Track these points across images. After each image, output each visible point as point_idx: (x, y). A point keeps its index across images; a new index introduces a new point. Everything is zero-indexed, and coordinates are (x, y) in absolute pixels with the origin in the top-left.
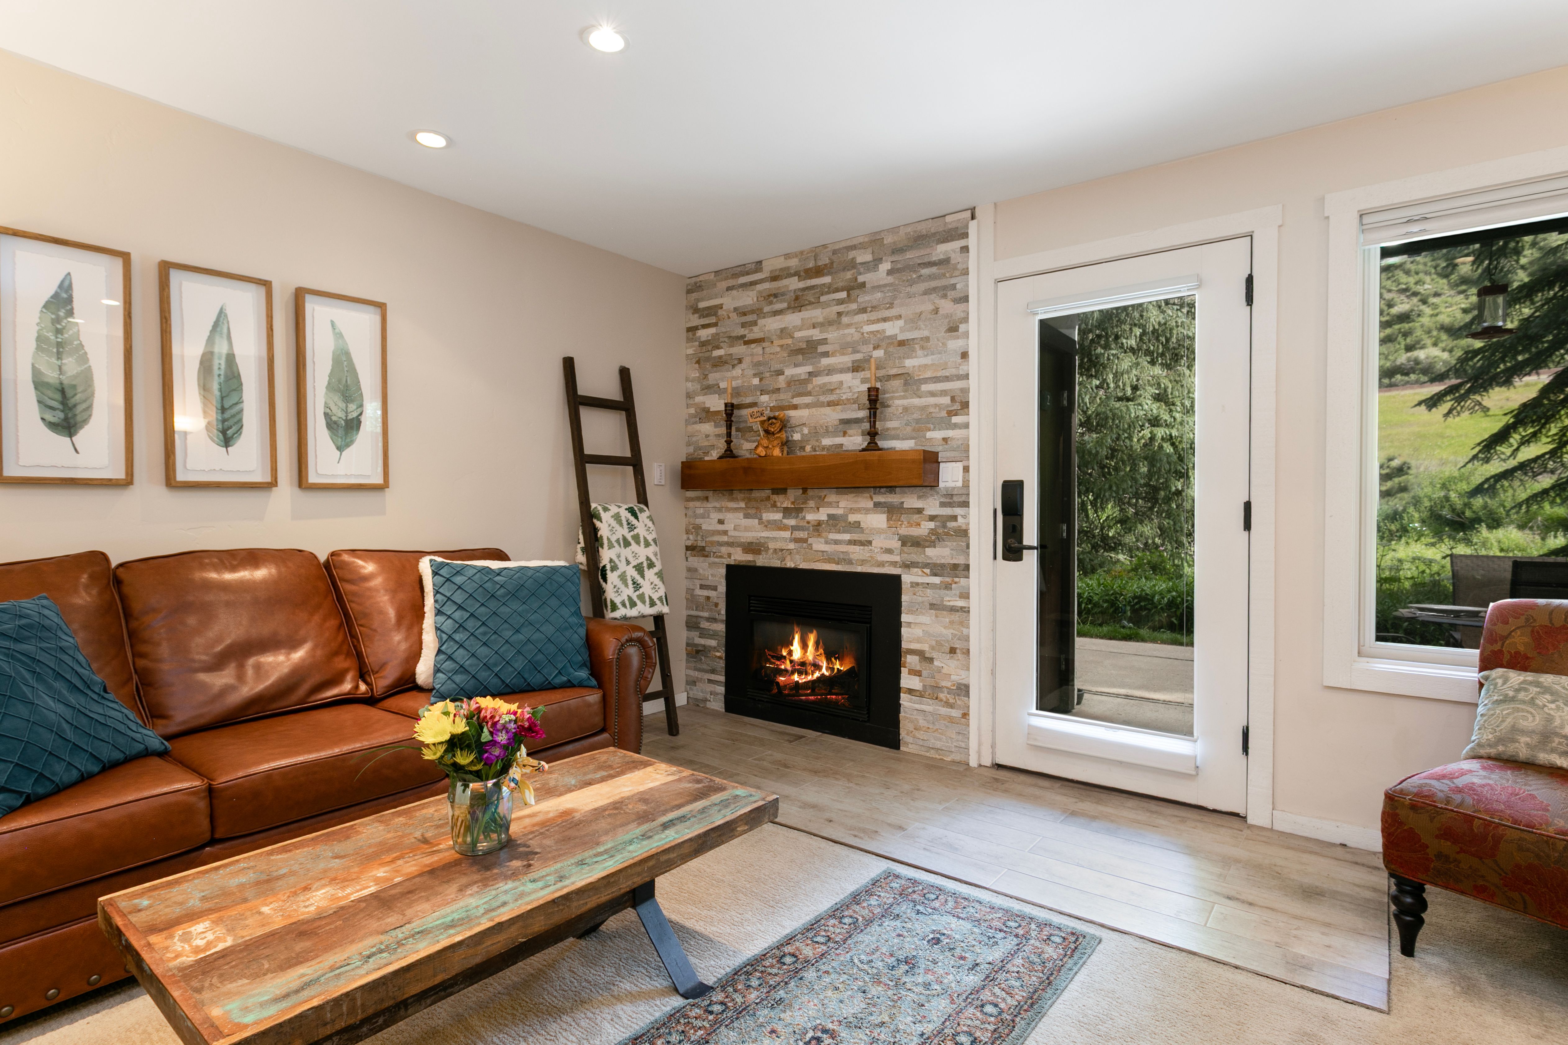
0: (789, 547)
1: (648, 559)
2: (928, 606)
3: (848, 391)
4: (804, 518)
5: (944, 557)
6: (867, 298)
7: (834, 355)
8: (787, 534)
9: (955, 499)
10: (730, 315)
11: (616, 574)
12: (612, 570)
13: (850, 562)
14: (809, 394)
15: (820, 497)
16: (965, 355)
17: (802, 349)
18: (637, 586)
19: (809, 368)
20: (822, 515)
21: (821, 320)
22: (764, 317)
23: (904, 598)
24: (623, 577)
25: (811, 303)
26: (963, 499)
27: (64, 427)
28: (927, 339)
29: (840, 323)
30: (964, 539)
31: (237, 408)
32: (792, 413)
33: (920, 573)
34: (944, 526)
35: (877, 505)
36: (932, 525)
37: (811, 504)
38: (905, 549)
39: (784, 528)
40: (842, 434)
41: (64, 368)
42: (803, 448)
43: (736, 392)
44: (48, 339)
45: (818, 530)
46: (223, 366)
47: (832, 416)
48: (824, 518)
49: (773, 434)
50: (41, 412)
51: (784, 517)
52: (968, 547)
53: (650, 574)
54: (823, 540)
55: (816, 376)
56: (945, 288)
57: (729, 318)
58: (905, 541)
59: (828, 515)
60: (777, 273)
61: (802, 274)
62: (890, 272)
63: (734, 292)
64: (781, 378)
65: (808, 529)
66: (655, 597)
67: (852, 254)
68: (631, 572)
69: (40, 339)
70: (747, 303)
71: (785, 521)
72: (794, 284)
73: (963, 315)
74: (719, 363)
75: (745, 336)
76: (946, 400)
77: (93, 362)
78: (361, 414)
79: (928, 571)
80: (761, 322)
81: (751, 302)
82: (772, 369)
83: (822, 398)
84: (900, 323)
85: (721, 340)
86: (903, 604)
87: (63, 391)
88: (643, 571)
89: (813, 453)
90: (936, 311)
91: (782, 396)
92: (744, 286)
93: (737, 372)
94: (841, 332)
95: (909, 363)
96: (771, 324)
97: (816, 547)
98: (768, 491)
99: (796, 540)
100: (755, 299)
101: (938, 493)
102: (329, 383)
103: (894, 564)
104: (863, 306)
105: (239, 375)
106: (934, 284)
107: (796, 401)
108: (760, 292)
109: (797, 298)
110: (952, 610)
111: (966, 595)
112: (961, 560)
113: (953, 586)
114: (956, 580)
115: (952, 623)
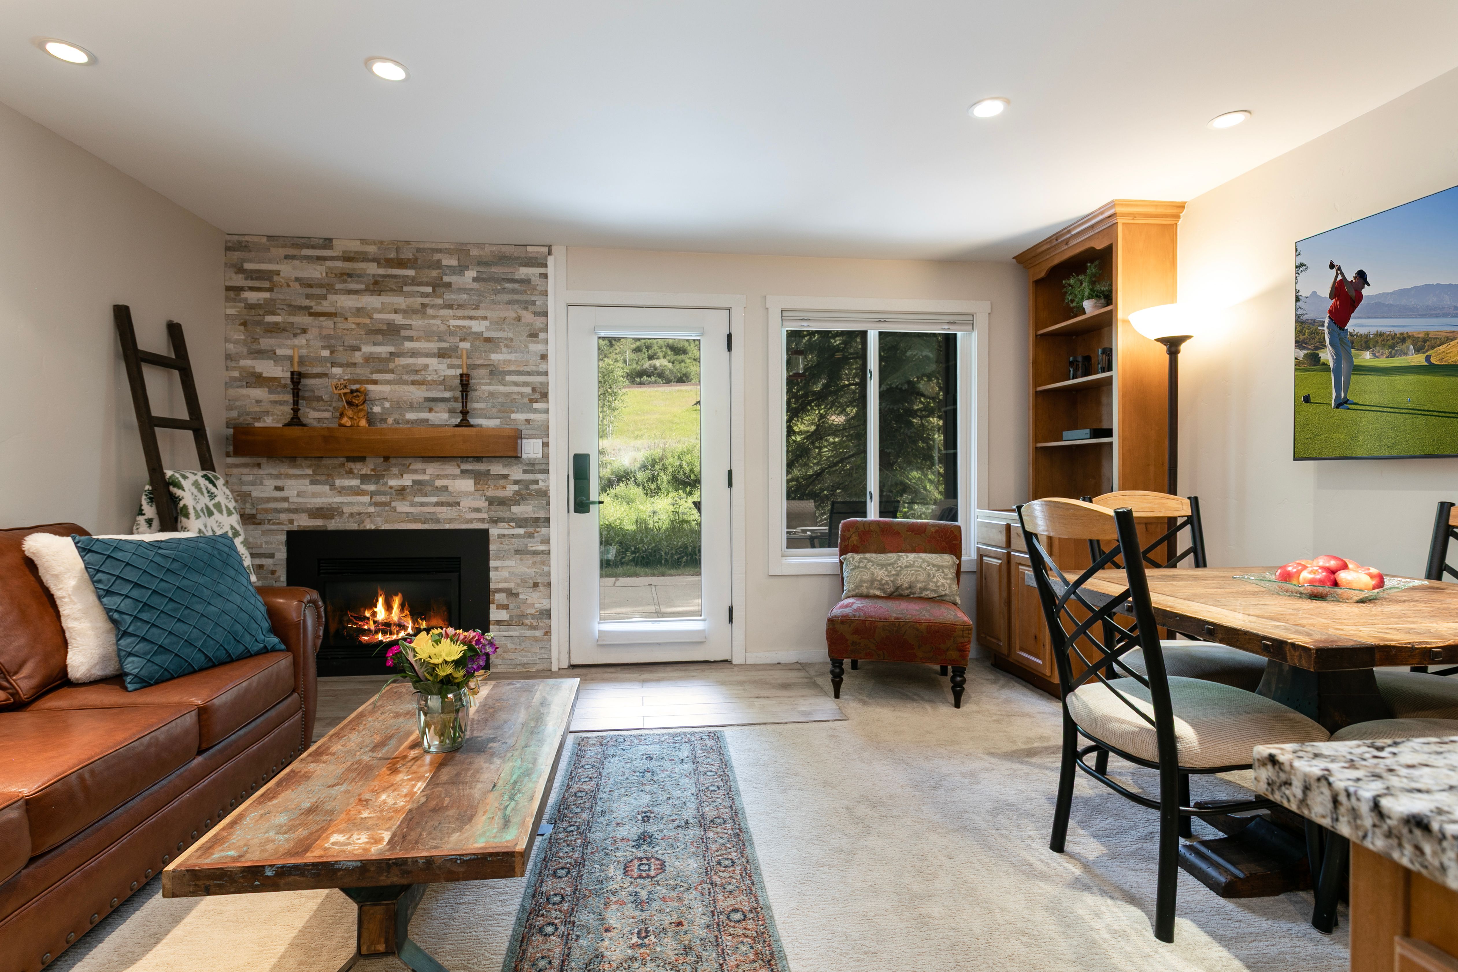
0: (369, 511)
2: (513, 552)
3: (434, 373)
4: (386, 483)
5: (527, 513)
6: (453, 297)
7: (418, 340)
8: (366, 499)
9: (536, 467)
10: (291, 284)
13: (438, 521)
14: (392, 371)
15: (404, 465)
16: (544, 357)
17: (382, 330)
19: (392, 349)
20: (407, 480)
21: (403, 306)
22: (336, 294)
23: (491, 547)
25: (392, 290)
26: (543, 467)
28: (511, 340)
29: (425, 313)
30: (544, 498)
32: (371, 387)
33: (507, 526)
34: (527, 488)
35: (463, 472)
36: (516, 488)
37: (395, 470)
38: (492, 508)
39: (363, 493)
40: (427, 410)
42: (384, 420)
43: (302, 361)
45: (402, 495)
47: (418, 393)
48: (409, 483)
49: (357, 406)
51: (361, 484)
52: (548, 504)
54: (407, 503)
55: (398, 357)
56: (526, 302)
57: (289, 286)
58: (492, 501)
59: (414, 481)
60: (352, 255)
61: (382, 261)
62: (475, 280)
63: (297, 262)
64: (357, 354)
65: (391, 494)
67: (437, 256)
70: (313, 276)
71: (363, 487)
72: (372, 269)
73: (541, 326)
74: (275, 329)
75: (311, 307)
76: (528, 390)
79: (513, 524)
80: (331, 297)
81: (319, 276)
82: (346, 344)
83: (405, 377)
84: (486, 323)
85: (277, 306)
86: (491, 552)
89: (396, 426)
90: (519, 319)
91: (358, 371)
92: (308, 258)
93: (301, 341)
94: (426, 321)
95: (494, 357)
96: (346, 302)
97: (400, 509)
98: (341, 459)
99: (376, 504)
100: (324, 274)
101: (521, 462)
103: (482, 520)
104: (449, 302)
106: (516, 297)
107: (375, 376)
108: (329, 268)
109: (376, 283)
110: (535, 553)
111: (547, 541)
112: (542, 514)
113: (536, 534)
114: (538, 530)
115: (534, 563)
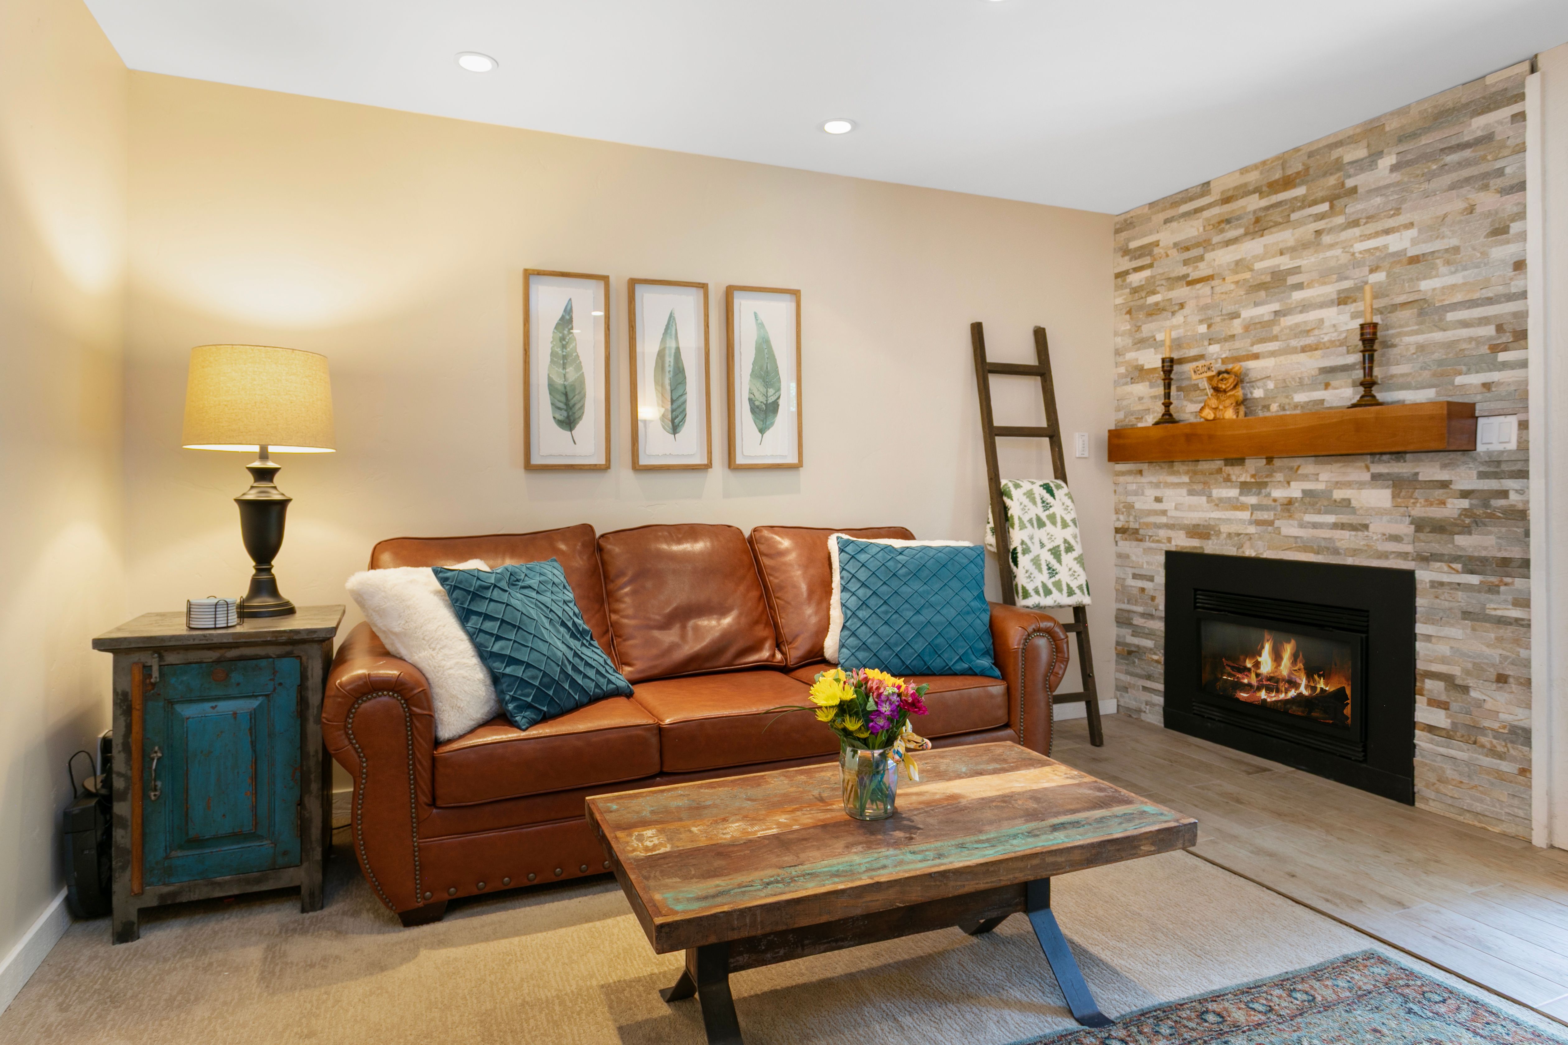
0: (1248, 531)
1: (1065, 541)
2: (1459, 615)
3: (1332, 330)
4: (1269, 495)
5: (1486, 548)
6: (1360, 206)
7: (1310, 285)
8: (1243, 516)
9: (1504, 467)
10: (1169, 252)
11: (1028, 557)
12: (1024, 553)
13: (1336, 552)
14: (1275, 338)
15: (1291, 468)
16: (1520, 266)
17: (1265, 283)
18: (1052, 572)
19: (1276, 306)
20: (1295, 490)
21: (1291, 243)
22: (1213, 250)
23: (1420, 602)
24: (1036, 561)
25: (1277, 224)
26: (1518, 466)
27: (567, 424)
28: (1456, 250)
29: (1319, 244)
30: (1520, 524)
31: (682, 399)
32: (1251, 364)
33: (1446, 568)
34: (1486, 505)
35: (1375, 477)
36: (1465, 503)
37: (1279, 477)
38: (1421, 536)
39: (1242, 507)
40: (1323, 386)
41: (567, 376)
42: (1267, 407)
43: (1177, 343)
44: (557, 353)
45: (1288, 511)
46: (672, 364)
47: (1310, 364)
48: (1297, 494)
49: (1225, 391)
50: (553, 412)
51: (1241, 494)
52: (1527, 534)
53: (1068, 559)
54: (1295, 523)
55: (1285, 315)
56: (1486, 175)
57: (1167, 256)
58: (1420, 525)
59: (1304, 491)
60: (1230, 193)
61: (1265, 189)
62: (1394, 168)
63: (1174, 225)
64: (1236, 322)
65: (1274, 509)
66: (1074, 585)
67: (1335, 154)
68: (1046, 556)
69: (553, 354)
70: (1190, 235)
71: (1243, 499)
72: (1254, 203)
73: (1515, 209)
74: (1156, 311)
75: (1188, 275)
76: (1489, 331)
77: (584, 370)
78: (779, 398)
79: (1459, 567)
80: (1209, 256)
81: (1196, 233)
82: (1224, 312)
83: (1294, 343)
84: (1413, 233)
85: (1157, 283)
86: (1418, 609)
87: (566, 394)
88: (1060, 555)
89: (1281, 413)
90: (1471, 210)
91: (1237, 344)
92: (1186, 215)
93: (1179, 319)
94: (1321, 256)
95: (1426, 285)
96: (1222, 257)
97: (1285, 531)
98: (1218, 462)
99: (1258, 523)
100: (1201, 229)
101: (1474, 460)
102: (753, 371)
103: (1404, 556)
104: (1354, 217)
105: (684, 369)
106: (1466, 173)
107: (1257, 349)
108: (1207, 220)
109: (1257, 221)
110: (1502, 621)
111: (1524, 603)
112: (1515, 553)
113: (1502, 588)
114: (1508, 580)
115: (1500, 639)
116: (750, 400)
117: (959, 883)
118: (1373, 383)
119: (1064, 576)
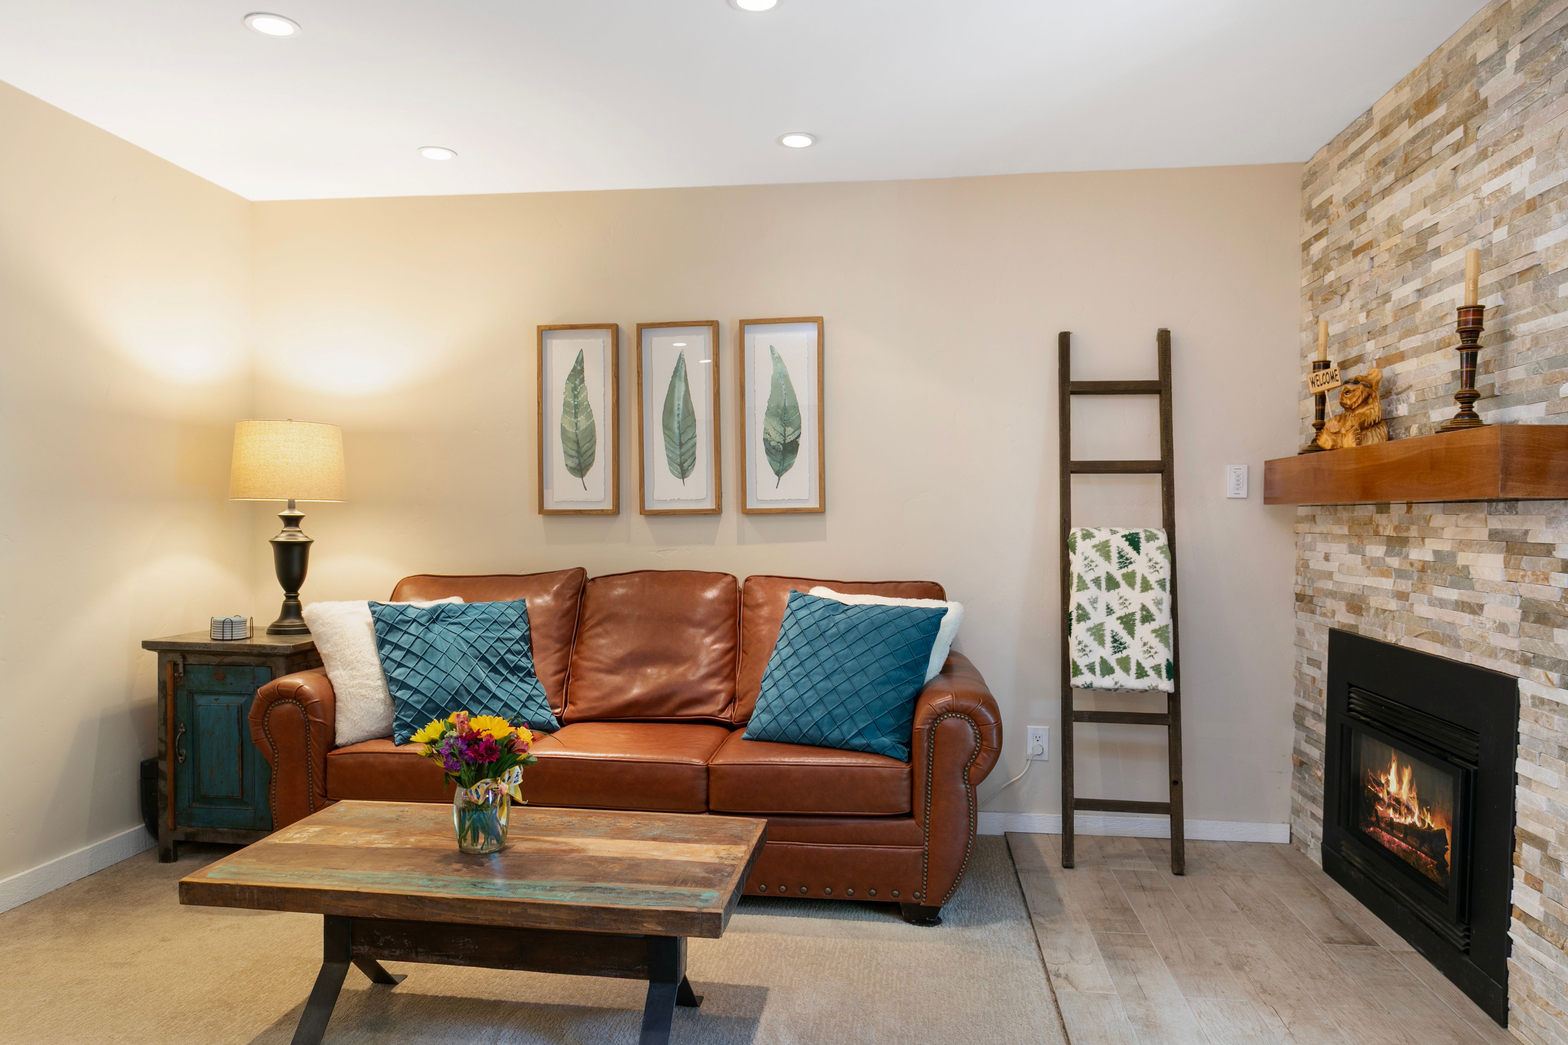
0: (1391, 607)
1: (1144, 608)
2: (1556, 751)
4: (1408, 556)
6: (1489, 128)
7: (1445, 250)
8: (1387, 583)
10: (1339, 212)
11: (1084, 626)
12: (1079, 620)
13: (1458, 643)
14: (1418, 329)
15: (1426, 519)
17: (1411, 250)
18: (1118, 645)
19: (1417, 284)
20: (1428, 551)
21: (1433, 189)
22: (1373, 204)
23: (1523, 726)
24: (1097, 632)
25: (1423, 162)
27: (578, 471)
29: (1454, 189)
31: (691, 443)
32: (1400, 367)
33: (1546, 679)
35: (1492, 535)
37: (1416, 530)
38: (1526, 625)
39: (1388, 572)
41: (579, 424)
42: (1408, 429)
44: (569, 403)
45: (1422, 579)
46: (681, 407)
48: (1430, 556)
49: (1351, 409)
50: (566, 460)
51: (1387, 553)
53: (1144, 631)
54: (1425, 598)
55: (1425, 296)
57: (1338, 216)
58: (1528, 611)
59: (1436, 553)
60: (1387, 122)
61: (1413, 112)
62: (1518, 66)
63: (1344, 171)
64: (1388, 307)
65: (1411, 576)
66: (1147, 664)
68: (1113, 625)
69: (566, 404)
70: (1356, 185)
71: (1388, 560)
72: (1404, 134)
74: (1330, 294)
75: (1351, 244)
77: (595, 418)
78: (799, 436)
79: (1555, 676)
80: (1369, 214)
81: (1360, 183)
82: (1379, 293)
85: (1331, 255)
86: (1521, 738)
87: (578, 443)
88: (1134, 625)
89: (1420, 438)
91: (1389, 339)
92: (1353, 156)
93: (1346, 305)
94: (1456, 205)
95: (1542, 243)
96: (1379, 215)
97: (1419, 609)
98: (1371, 508)
99: (1399, 595)
100: (1364, 176)
102: (768, 409)
103: (1509, 654)
104: (1484, 145)
105: (693, 412)
107: (1404, 345)
108: (1369, 161)
109: (1405, 160)
116: (765, 440)
117: (435, 911)
118: (1475, 396)
119: (1134, 651)
